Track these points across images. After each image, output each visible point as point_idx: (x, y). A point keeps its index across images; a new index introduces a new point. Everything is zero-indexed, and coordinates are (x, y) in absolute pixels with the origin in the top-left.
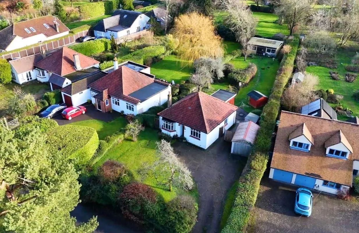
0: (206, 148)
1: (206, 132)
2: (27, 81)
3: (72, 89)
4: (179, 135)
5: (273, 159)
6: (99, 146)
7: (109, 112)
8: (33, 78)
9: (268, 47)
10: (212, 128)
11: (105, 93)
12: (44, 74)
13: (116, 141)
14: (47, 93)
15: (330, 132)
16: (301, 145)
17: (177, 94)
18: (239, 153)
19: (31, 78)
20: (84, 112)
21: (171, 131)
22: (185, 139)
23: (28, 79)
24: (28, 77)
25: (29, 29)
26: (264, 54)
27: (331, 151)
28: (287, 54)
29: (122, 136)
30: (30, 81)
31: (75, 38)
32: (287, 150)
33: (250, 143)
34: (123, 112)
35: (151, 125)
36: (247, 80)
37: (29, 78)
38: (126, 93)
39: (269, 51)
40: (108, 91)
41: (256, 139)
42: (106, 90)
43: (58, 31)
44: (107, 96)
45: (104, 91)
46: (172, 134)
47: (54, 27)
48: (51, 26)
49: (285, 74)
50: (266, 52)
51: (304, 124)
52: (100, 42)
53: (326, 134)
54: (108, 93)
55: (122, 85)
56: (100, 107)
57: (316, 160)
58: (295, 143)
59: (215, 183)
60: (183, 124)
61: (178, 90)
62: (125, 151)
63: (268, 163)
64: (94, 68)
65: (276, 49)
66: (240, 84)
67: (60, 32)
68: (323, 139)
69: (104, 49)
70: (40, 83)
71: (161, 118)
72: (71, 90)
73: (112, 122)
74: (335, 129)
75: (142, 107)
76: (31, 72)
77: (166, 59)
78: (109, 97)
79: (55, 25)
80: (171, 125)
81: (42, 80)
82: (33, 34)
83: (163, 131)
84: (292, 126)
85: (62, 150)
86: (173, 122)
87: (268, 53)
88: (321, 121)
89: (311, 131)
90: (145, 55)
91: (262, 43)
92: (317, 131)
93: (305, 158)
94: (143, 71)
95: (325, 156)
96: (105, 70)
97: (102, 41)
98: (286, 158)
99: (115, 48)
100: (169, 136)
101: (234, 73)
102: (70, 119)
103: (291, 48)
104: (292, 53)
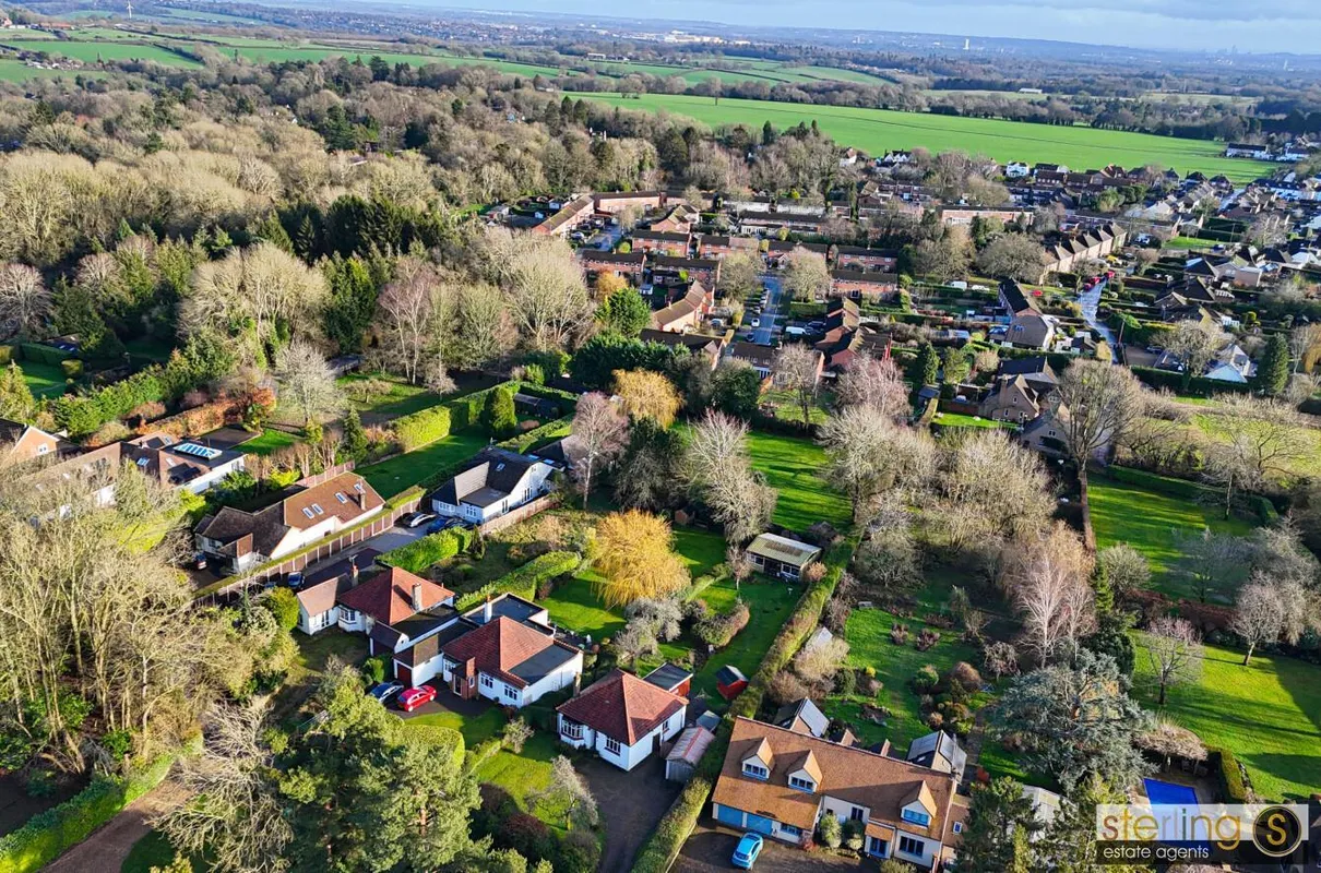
0: (629, 769)
1: (628, 744)
2: (320, 628)
3: (415, 656)
4: (589, 746)
5: (716, 788)
6: (465, 759)
7: (473, 698)
8: (332, 623)
9: (784, 564)
10: (639, 735)
11: (470, 665)
12: (353, 618)
13: (488, 754)
15: (798, 752)
16: (756, 768)
17: (593, 666)
18: (677, 778)
19: (328, 624)
20: (432, 698)
21: (575, 739)
22: (597, 752)
23: (323, 626)
24: (323, 621)
25: (312, 510)
26: (778, 573)
27: (795, 780)
28: (815, 582)
29: (497, 745)
30: (326, 628)
31: (394, 516)
32: (738, 775)
33: (691, 764)
34: (497, 699)
35: (544, 726)
36: (725, 641)
37: (325, 622)
38: (504, 668)
39: (787, 569)
40: (475, 662)
42: (472, 660)
43: (363, 507)
44: (473, 670)
45: (469, 662)
46: (577, 744)
47: (356, 500)
48: (350, 497)
49: (792, 632)
50: (782, 571)
51: (765, 737)
52: (450, 537)
53: (793, 754)
54: (475, 666)
55: (500, 651)
56: (458, 690)
57: (776, 790)
58: (748, 766)
60: (596, 727)
61: (595, 659)
63: (709, 793)
64: (444, 606)
65: (799, 568)
66: (711, 648)
67: (368, 509)
68: (787, 762)
69: (456, 551)
70: (345, 631)
71: (561, 715)
72: (413, 658)
73: (480, 717)
74: (805, 749)
75: (532, 693)
76: (330, 611)
77: (580, 577)
78: (476, 672)
79: (359, 496)
80: (576, 728)
81: (348, 628)
82: (320, 519)
83: (563, 738)
84: (747, 739)
86: (579, 724)
87: (785, 572)
88: (788, 735)
89: (773, 750)
90: (540, 576)
91: (774, 551)
92: (782, 751)
93: (760, 789)
94: (534, 618)
95: (787, 786)
96: (467, 614)
97: (453, 534)
98: (734, 789)
99: (479, 550)
100: (571, 747)
101: (704, 624)
102: (411, 709)
103: (825, 570)
104: (825, 581)
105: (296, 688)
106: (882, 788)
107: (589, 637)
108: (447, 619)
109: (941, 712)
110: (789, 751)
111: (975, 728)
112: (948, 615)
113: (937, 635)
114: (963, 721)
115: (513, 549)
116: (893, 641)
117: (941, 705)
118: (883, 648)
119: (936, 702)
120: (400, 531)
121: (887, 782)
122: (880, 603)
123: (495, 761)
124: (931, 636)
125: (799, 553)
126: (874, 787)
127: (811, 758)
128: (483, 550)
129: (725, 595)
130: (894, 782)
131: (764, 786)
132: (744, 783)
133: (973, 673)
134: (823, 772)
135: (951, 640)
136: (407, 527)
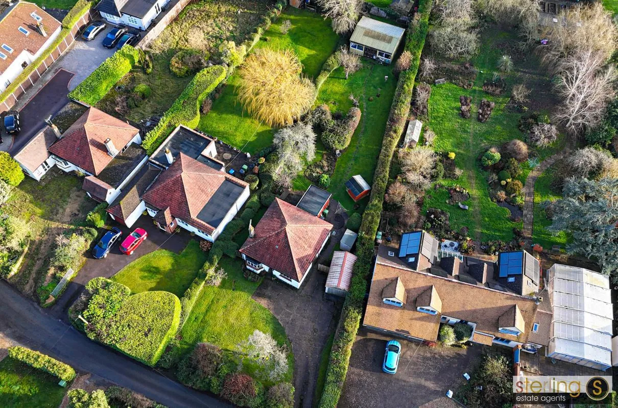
0: (298, 287)
1: (297, 278)
2: (44, 173)
3: (123, 211)
4: (267, 271)
5: (366, 315)
6: (182, 308)
7: (176, 233)
8: (51, 165)
9: (379, 50)
11: (167, 214)
14: (90, 216)
15: (423, 287)
16: (394, 302)
17: (257, 188)
18: (334, 293)
19: (49, 167)
20: (145, 238)
21: (257, 270)
22: (274, 276)
23: (46, 170)
24: (44, 167)
26: (374, 57)
28: (404, 71)
30: (49, 170)
32: (380, 304)
33: (344, 290)
34: (193, 232)
35: (233, 256)
36: (347, 144)
37: (46, 167)
38: (194, 216)
39: (381, 54)
40: (170, 210)
41: (351, 284)
42: (167, 210)
43: (45, 34)
44: (170, 217)
45: (165, 212)
46: (258, 272)
47: (35, 29)
48: (30, 27)
50: (378, 56)
51: (399, 278)
52: (122, 59)
53: (419, 288)
54: (171, 213)
55: (187, 203)
56: (163, 228)
57: (408, 314)
58: (388, 300)
59: (310, 340)
60: (271, 267)
61: (257, 182)
62: (210, 303)
63: (360, 319)
64: (134, 145)
65: (391, 54)
66: (338, 152)
67: (49, 35)
68: (415, 294)
71: (244, 256)
72: (122, 213)
73: (184, 251)
74: (430, 284)
76: (48, 161)
77: (229, 84)
78: (173, 218)
80: (257, 264)
81: (67, 170)
83: (248, 267)
84: (386, 279)
85: (149, 336)
86: (260, 263)
87: (379, 56)
88: (415, 275)
89: (405, 286)
90: (200, 97)
91: (371, 40)
92: (411, 286)
93: (397, 313)
94: (206, 152)
95: (416, 310)
96: (153, 156)
97: (124, 55)
98: (379, 314)
99: (148, 66)
100: (256, 273)
101: (331, 131)
102: (132, 253)
103: (412, 57)
104: (411, 68)
105: (41, 242)
106: (484, 311)
107: (248, 155)
108: (139, 159)
109: (504, 188)
110: (416, 286)
111: (528, 198)
112: (498, 84)
113: (493, 104)
114: (520, 194)
115: (174, 60)
116: (463, 115)
117: (503, 183)
118: (456, 123)
119: (500, 180)
120: (81, 46)
121: (489, 306)
122: (450, 76)
123: (203, 295)
124: (489, 106)
125: (389, 40)
126: (480, 310)
127: (434, 292)
128: (151, 65)
129: (339, 87)
130: (494, 306)
131: (400, 311)
132: (385, 310)
133: (523, 147)
134: (442, 300)
135: (502, 106)
136: (86, 40)
